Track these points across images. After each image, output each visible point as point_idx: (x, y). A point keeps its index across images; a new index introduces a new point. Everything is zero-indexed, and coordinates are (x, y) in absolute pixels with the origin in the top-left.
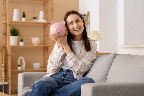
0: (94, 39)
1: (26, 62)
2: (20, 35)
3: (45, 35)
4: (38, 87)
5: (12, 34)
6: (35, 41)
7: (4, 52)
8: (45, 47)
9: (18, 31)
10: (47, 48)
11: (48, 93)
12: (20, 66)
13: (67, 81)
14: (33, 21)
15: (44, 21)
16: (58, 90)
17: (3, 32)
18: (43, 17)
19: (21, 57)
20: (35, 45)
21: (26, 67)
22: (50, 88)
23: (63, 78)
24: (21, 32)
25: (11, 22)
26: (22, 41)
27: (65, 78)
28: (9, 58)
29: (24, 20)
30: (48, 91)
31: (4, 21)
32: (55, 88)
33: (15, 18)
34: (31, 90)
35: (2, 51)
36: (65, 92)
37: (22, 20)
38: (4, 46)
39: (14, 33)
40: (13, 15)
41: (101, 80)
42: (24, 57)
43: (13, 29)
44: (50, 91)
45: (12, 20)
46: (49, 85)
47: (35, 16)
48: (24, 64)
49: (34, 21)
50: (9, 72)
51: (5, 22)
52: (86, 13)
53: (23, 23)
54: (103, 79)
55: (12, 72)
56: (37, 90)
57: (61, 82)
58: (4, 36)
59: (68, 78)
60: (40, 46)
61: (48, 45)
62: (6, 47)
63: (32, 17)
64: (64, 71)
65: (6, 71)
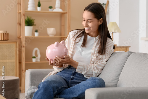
0: (112, 31)
1: (41, 53)
2: (35, 25)
3: (61, 26)
4: (43, 87)
5: (27, 24)
6: (51, 31)
7: (18, 43)
8: (62, 38)
9: (33, 21)
10: (63, 39)
11: (54, 94)
12: (34, 57)
13: (77, 80)
14: (48, 10)
15: (60, 11)
16: (65, 90)
17: (17, 22)
18: (59, 6)
19: (36, 49)
20: (50, 36)
21: (40, 59)
22: (57, 88)
23: (72, 77)
24: (36, 22)
25: (25, 11)
26: (36, 31)
27: (74, 77)
28: (23, 49)
29: (39, 9)
30: (54, 92)
31: (18, 11)
32: (62, 88)
33: (30, 8)
34: (36, 90)
35: (16, 42)
36: (72, 93)
37: (37, 9)
38: (19, 36)
39: (29, 23)
40: (28, 4)
41: (113, 81)
42: (39, 49)
43: (28, 19)
44: (56, 91)
45: (27, 10)
46: (55, 85)
47: (51, 6)
48: (39, 56)
49: (50, 10)
50: (23, 64)
51: (20, 11)
52: (105, 2)
53: (39, 12)
54: (115, 80)
55: (26, 64)
56: (42, 91)
57: (70, 81)
58: (19, 26)
59: (77, 77)
60: (56, 37)
61: (64, 35)
62: (20, 37)
63: (48, 7)
64: (74, 69)
65: (20, 63)
